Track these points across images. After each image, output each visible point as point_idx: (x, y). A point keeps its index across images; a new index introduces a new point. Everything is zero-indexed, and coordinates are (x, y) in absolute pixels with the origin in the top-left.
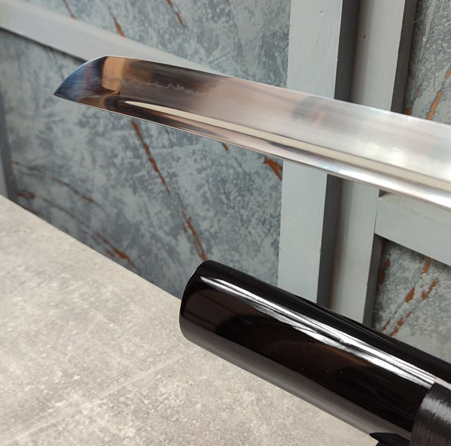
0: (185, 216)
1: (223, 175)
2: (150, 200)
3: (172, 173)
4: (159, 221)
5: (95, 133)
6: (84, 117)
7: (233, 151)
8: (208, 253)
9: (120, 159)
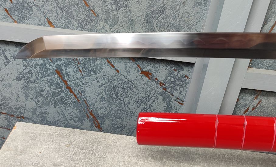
1: (114, 85)
2: (66, 108)
3: (82, 91)
4: (71, 116)
5: (28, 82)
6: (20, 75)
7: (122, 72)
8: (102, 124)
9: (46, 92)
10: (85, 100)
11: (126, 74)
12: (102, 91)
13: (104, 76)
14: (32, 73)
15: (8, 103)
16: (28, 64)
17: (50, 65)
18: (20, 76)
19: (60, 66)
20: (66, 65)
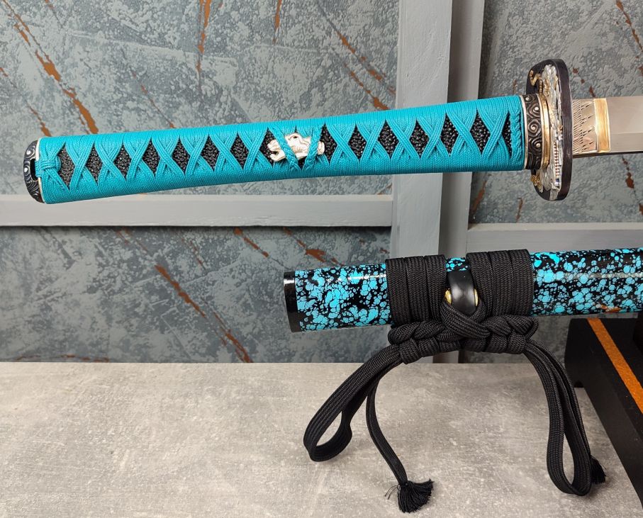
0: (224, 330)
1: (264, 280)
2: (182, 332)
3: (207, 297)
4: (193, 347)
5: (109, 293)
6: (94, 282)
7: (273, 255)
8: (251, 353)
9: (142, 306)
10: (214, 313)
11: (280, 259)
12: (243, 292)
13: (243, 266)
14: (114, 277)
15: (77, 336)
16: (107, 262)
17: (145, 259)
18: (94, 284)
19: (163, 258)
20: (174, 255)
